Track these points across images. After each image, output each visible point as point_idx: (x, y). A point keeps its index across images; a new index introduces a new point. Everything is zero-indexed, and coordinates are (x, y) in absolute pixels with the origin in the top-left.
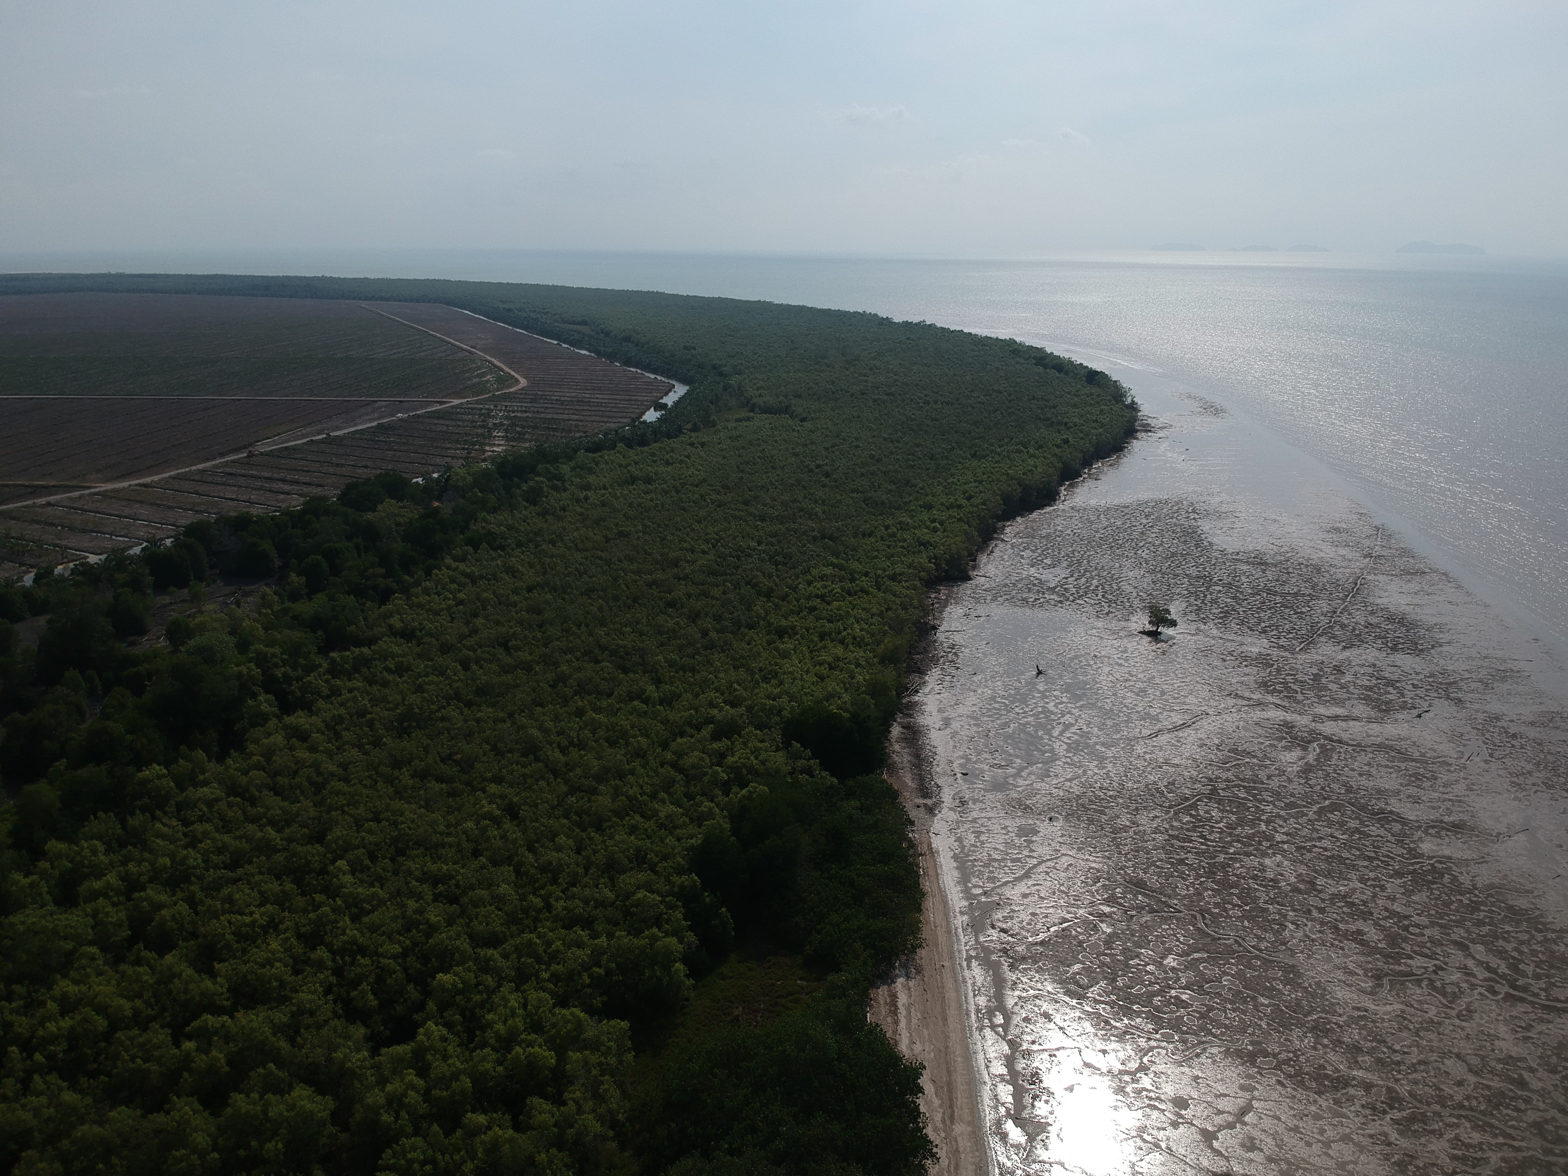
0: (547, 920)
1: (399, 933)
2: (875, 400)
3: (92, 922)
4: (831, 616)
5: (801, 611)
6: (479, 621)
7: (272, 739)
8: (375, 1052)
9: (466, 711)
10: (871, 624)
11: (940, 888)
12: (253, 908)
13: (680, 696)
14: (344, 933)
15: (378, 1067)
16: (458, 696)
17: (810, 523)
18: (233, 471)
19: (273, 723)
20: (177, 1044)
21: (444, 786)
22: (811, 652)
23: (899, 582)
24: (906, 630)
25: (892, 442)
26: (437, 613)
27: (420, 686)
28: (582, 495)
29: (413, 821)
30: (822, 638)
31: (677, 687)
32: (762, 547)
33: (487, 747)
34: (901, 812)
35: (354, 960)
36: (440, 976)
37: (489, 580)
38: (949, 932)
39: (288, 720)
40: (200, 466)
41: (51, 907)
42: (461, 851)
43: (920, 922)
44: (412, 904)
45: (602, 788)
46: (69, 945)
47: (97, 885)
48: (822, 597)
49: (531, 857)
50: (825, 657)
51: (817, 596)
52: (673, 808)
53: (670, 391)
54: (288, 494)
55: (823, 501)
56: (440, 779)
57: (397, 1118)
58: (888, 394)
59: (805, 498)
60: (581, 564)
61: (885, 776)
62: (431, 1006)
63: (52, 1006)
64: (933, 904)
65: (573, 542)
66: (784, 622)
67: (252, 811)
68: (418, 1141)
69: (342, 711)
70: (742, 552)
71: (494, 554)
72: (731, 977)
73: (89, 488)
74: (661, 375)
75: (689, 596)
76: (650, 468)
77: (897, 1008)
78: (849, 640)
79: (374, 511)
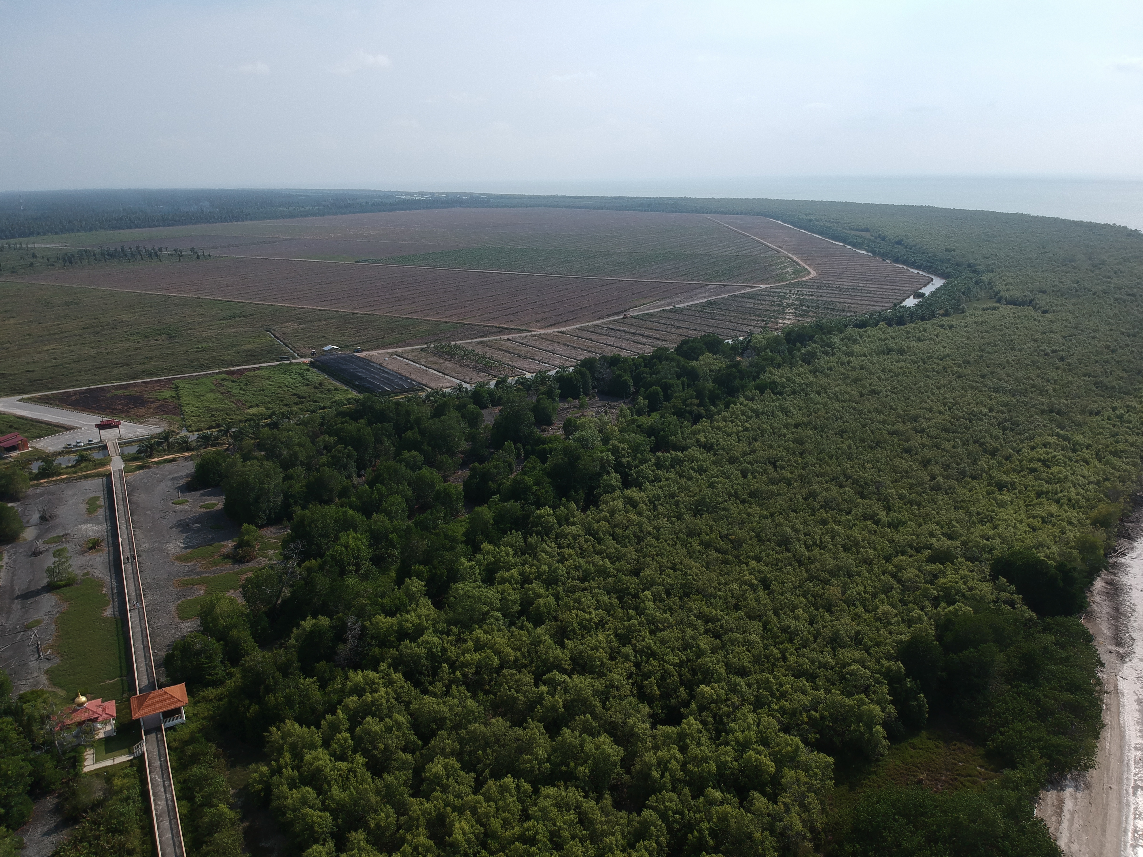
0: (782, 667)
1: (679, 650)
2: (1116, 299)
3: (500, 597)
4: (1050, 478)
5: (1022, 471)
6: (757, 444)
7: (615, 502)
8: (654, 726)
9: (741, 506)
10: (1087, 490)
11: (1119, 724)
12: (592, 610)
13: (904, 523)
14: (644, 640)
15: (654, 737)
16: (736, 495)
17: (1040, 398)
18: (613, 327)
19: (617, 492)
20: (537, 686)
21: (720, 556)
22: (1027, 506)
23: (1120, 457)
24: (1121, 500)
25: (1128, 336)
26: (729, 435)
27: (712, 483)
28: (846, 359)
29: (697, 575)
30: (1039, 495)
31: (904, 516)
32: (993, 414)
33: (753, 534)
34: (1095, 653)
35: (648, 660)
36: (702, 686)
37: (768, 416)
38: (1121, 761)
39: (627, 492)
40: (595, 323)
41: (479, 583)
42: (726, 603)
43: (1096, 747)
44: (690, 632)
45: (834, 581)
46: (486, 609)
47: (506, 575)
48: (1044, 462)
49: (775, 620)
50: (1038, 511)
51: (1039, 460)
52: (889, 608)
53: (929, 283)
54: (644, 344)
55: (1056, 381)
56: (717, 550)
57: (662, 776)
58: (1130, 295)
59: (1038, 376)
60: (838, 411)
61: (1083, 621)
62: (693, 705)
63: (470, 644)
64: (1111, 735)
65: (833, 394)
66: (1004, 478)
67: (598, 547)
68: (674, 796)
69: (660, 492)
70: (974, 416)
71: (774, 398)
72: (921, 749)
73: (531, 331)
74: (923, 270)
75: (924, 446)
76: (903, 343)
77: (1062, 811)
78: (1064, 501)
79: (697, 360)
